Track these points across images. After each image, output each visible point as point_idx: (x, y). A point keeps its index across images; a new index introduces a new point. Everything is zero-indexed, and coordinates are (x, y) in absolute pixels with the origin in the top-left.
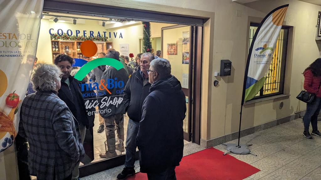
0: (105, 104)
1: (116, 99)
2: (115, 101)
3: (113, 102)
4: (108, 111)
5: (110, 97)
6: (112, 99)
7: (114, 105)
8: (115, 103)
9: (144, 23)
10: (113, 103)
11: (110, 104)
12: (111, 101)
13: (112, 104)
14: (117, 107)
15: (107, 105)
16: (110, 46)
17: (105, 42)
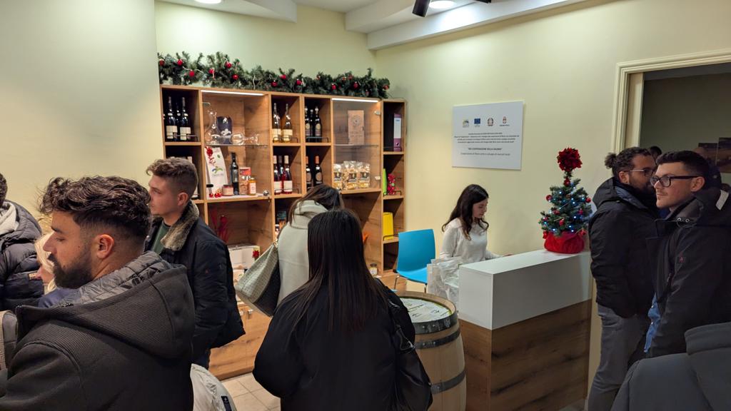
16: (395, 119)
17: (381, 99)
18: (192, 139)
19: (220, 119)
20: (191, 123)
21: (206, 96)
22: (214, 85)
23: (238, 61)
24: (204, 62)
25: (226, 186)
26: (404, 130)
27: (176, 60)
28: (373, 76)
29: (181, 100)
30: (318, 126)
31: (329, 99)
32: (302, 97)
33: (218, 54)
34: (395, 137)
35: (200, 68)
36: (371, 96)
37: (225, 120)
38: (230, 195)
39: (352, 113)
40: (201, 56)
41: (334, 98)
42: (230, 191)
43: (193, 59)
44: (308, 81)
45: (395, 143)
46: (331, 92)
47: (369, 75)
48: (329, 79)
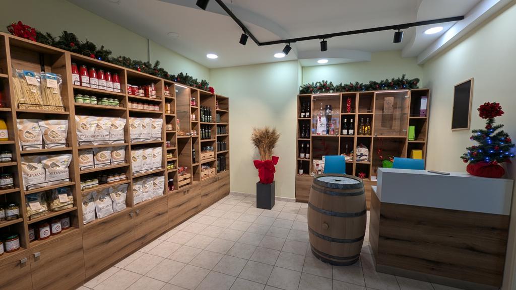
16: (422, 99)
17: (410, 90)
19: (327, 106)
21: (315, 97)
22: (319, 93)
23: (331, 82)
24: (318, 85)
25: (323, 131)
26: (429, 105)
27: (309, 86)
28: (406, 78)
31: (374, 93)
32: (358, 94)
33: (323, 81)
34: (422, 109)
35: (316, 87)
36: (404, 88)
38: (325, 134)
39: (387, 99)
40: (317, 83)
41: (376, 92)
42: (325, 133)
43: (315, 85)
45: (421, 113)
46: (376, 89)
47: (403, 78)
48: (375, 83)
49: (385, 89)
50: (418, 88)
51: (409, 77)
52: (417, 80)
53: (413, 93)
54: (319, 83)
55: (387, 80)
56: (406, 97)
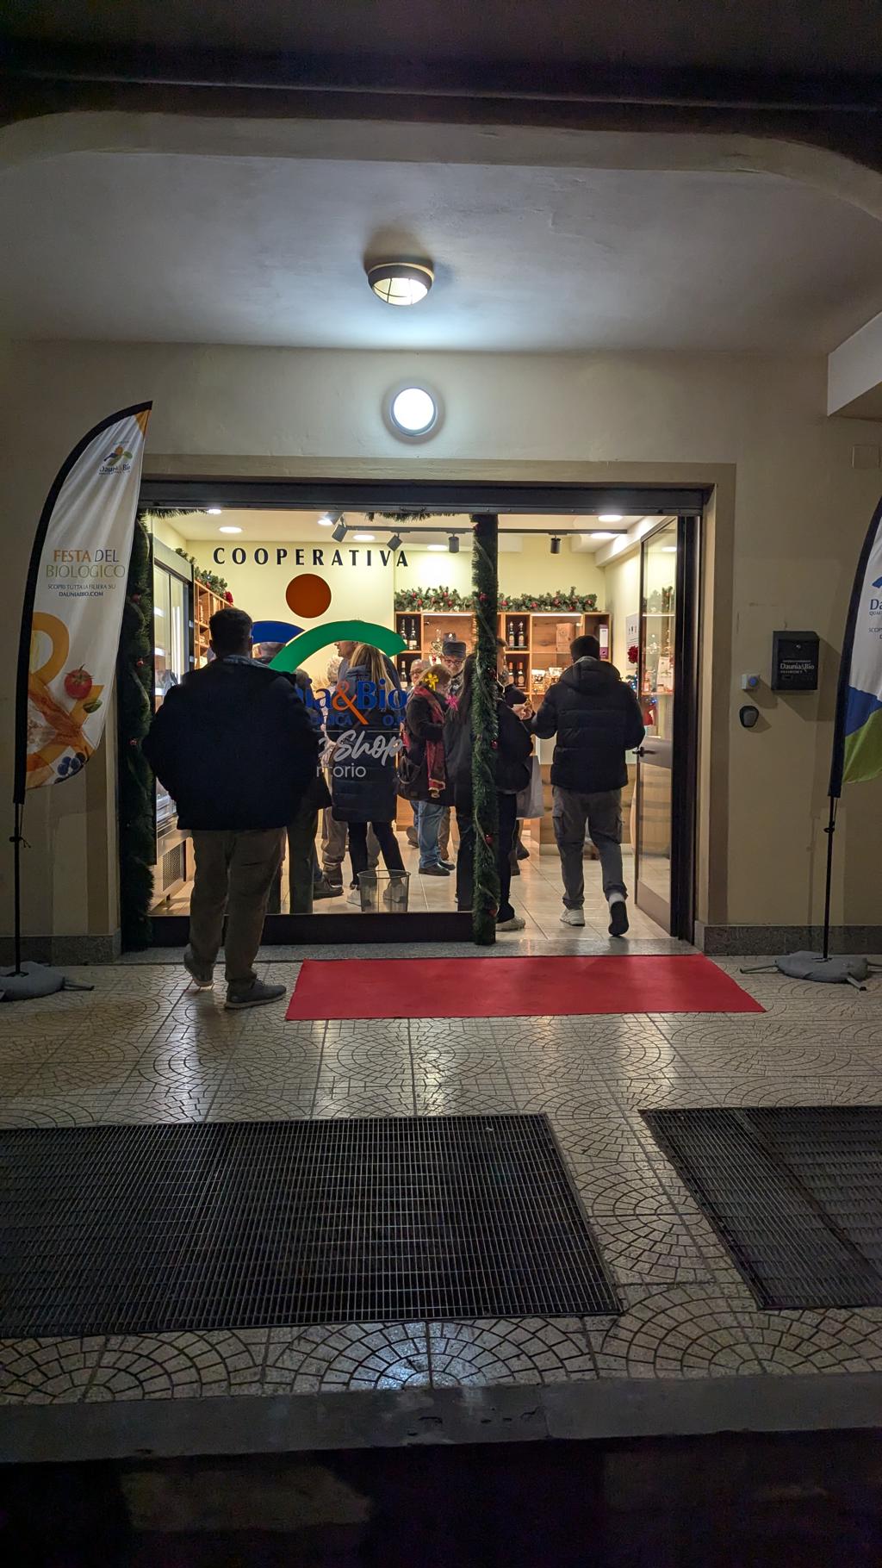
0: (347, 750)
1: (381, 741)
2: (379, 747)
3: (371, 747)
4: (355, 772)
5: (364, 732)
6: (370, 738)
7: (376, 756)
8: (376, 752)
9: (475, 518)
10: (373, 751)
11: (364, 751)
12: (366, 746)
13: (369, 753)
14: (383, 763)
15: (355, 756)
16: (601, 630)
17: (583, 613)
18: (417, 649)
20: (418, 638)
21: (428, 618)
22: (435, 610)
23: (455, 591)
24: (431, 593)
26: (611, 639)
27: (412, 594)
28: (577, 593)
29: (411, 621)
30: (521, 638)
31: (528, 616)
32: (503, 615)
33: (441, 588)
34: (601, 646)
35: (427, 598)
36: (574, 610)
37: (451, 635)
39: (559, 626)
40: (429, 589)
41: (533, 615)
43: (424, 593)
44: (515, 601)
46: (532, 609)
47: (572, 592)
48: (531, 599)
49: (547, 611)
50: (595, 610)
51: (582, 592)
52: (593, 597)
53: (587, 617)
54: (434, 590)
55: (548, 594)
56: (578, 625)
